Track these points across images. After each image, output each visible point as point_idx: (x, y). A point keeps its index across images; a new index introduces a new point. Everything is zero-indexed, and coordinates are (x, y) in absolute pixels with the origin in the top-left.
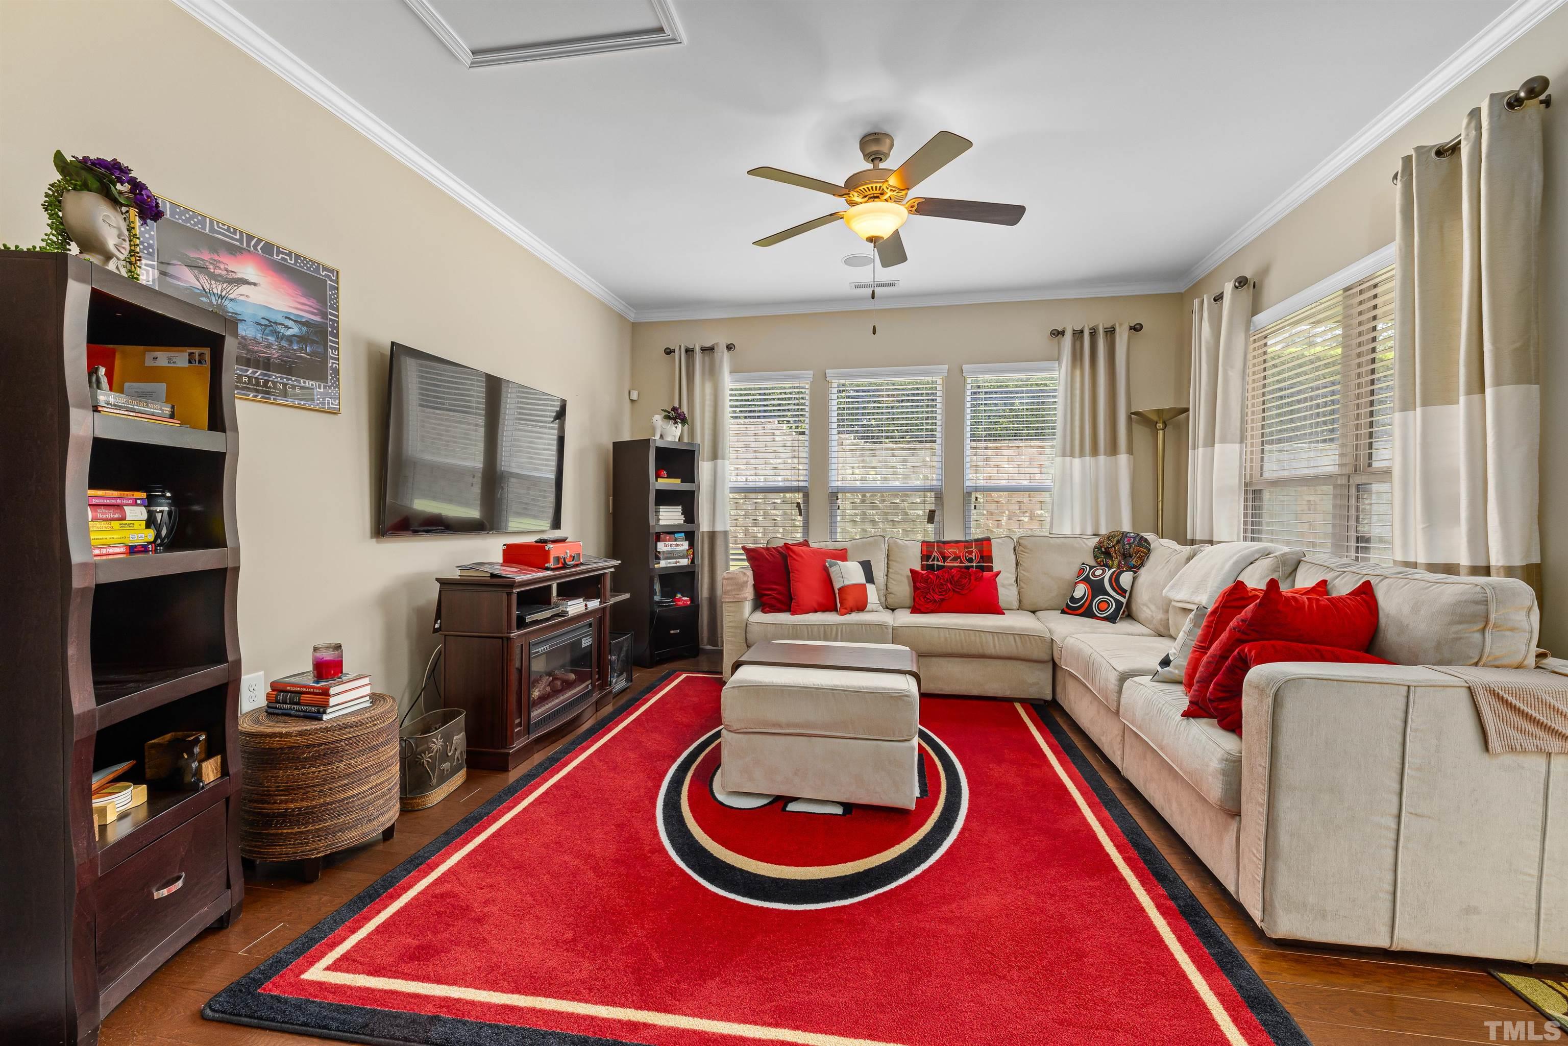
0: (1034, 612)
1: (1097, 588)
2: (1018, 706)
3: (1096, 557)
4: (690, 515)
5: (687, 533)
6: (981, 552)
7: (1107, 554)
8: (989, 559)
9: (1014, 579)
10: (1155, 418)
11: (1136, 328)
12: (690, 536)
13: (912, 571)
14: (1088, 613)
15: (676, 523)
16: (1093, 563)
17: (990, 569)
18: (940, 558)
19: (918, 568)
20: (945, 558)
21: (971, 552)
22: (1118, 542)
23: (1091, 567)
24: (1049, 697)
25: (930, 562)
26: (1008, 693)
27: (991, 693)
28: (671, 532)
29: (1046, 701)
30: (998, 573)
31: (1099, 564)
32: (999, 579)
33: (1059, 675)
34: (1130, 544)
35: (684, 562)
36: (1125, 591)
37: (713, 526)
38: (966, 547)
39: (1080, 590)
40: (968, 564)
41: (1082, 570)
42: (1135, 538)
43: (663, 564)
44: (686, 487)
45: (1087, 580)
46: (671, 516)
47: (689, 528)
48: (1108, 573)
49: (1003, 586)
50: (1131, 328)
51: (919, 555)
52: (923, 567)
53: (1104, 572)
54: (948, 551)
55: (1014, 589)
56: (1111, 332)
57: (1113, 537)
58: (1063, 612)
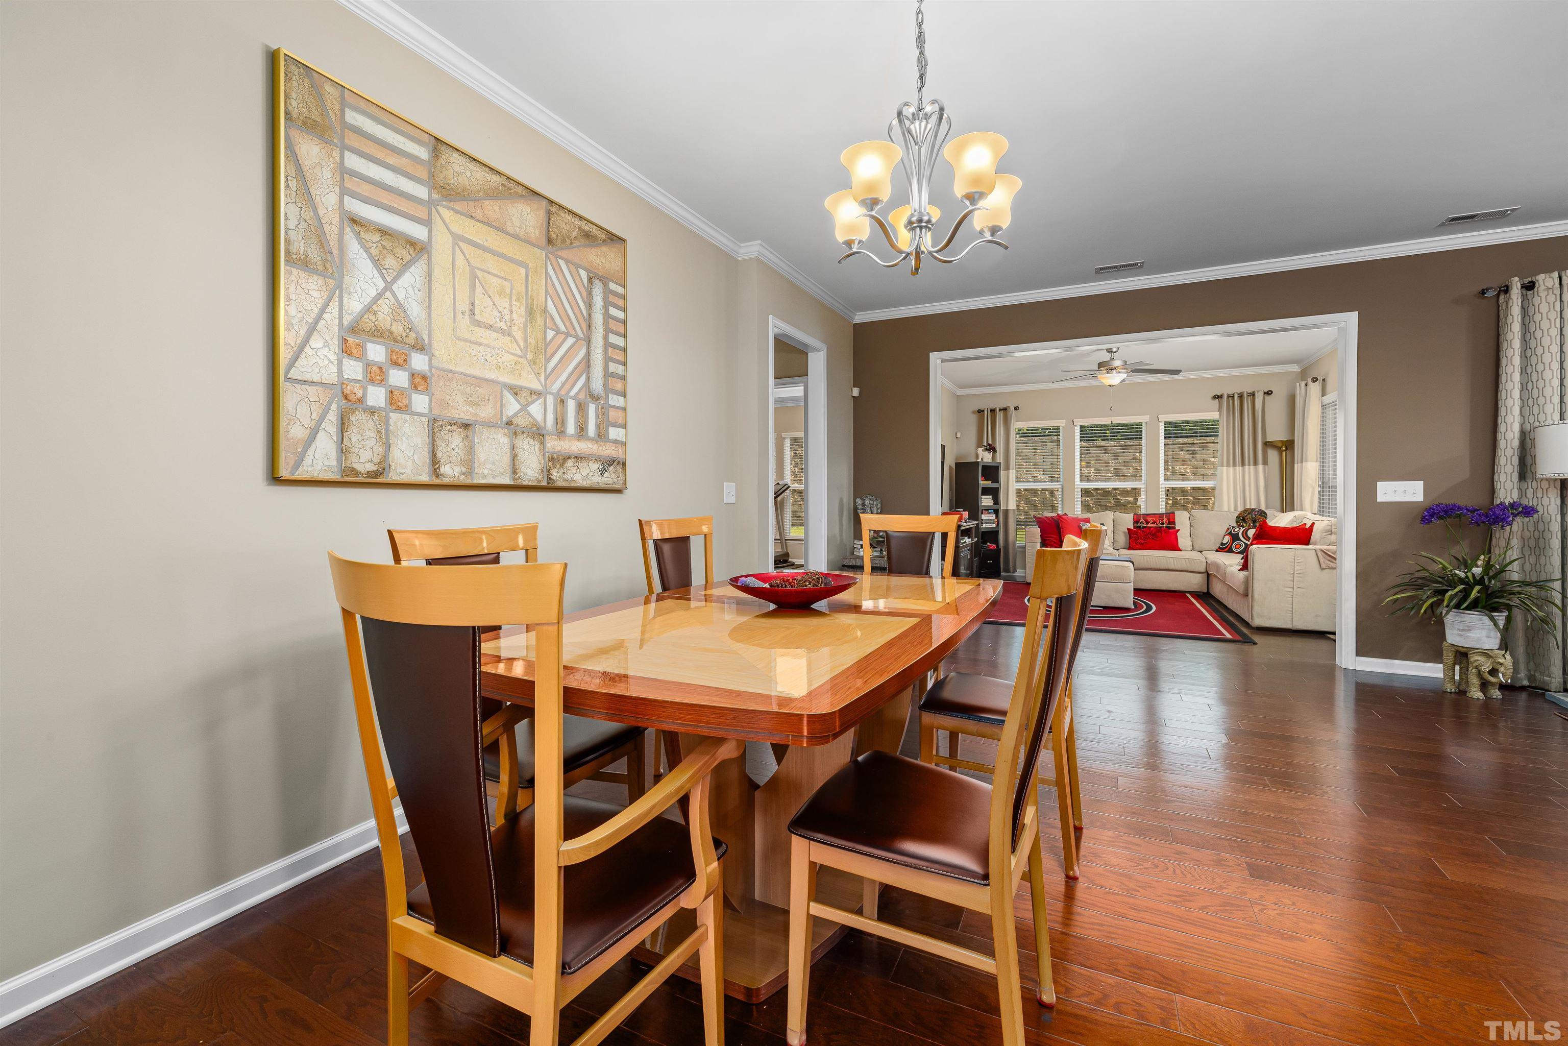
0: (1201, 552)
1: (1235, 537)
2: (1188, 595)
3: (1237, 522)
4: (996, 501)
5: (994, 510)
6: (1169, 519)
7: (1244, 520)
8: (1174, 523)
9: (1189, 534)
10: (1280, 445)
11: (1269, 393)
12: (996, 512)
13: (1128, 529)
14: (1230, 551)
15: (989, 504)
16: (1235, 525)
17: (1175, 528)
18: (1144, 522)
19: (1132, 527)
20: (1147, 522)
21: (1163, 520)
22: (1249, 514)
23: (1233, 527)
24: (1205, 591)
25: (1139, 525)
26: (1182, 588)
27: (1173, 589)
28: (987, 510)
29: (1204, 593)
30: (1179, 530)
31: (1238, 525)
32: (1178, 534)
33: (1211, 578)
34: (1255, 515)
35: (994, 525)
36: (1249, 538)
37: (1007, 506)
38: (1160, 517)
39: (1227, 539)
40: (1161, 526)
41: (1228, 529)
42: (1258, 512)
43: (984, 526)
44: (995, 485)
45: (1230, 534)
46: (987, 501)
47: (996, 507)
48: (1242, 530)
49: (1182, 537)
50: (1265, 393)
51: (1132, 521)
52: (1134, 527)
53: (1240, 529)
54: (1149, 519)
55: (1189, 540)
56: (1253, 395)
57: (1246, 511)
58: (1217, 551)
